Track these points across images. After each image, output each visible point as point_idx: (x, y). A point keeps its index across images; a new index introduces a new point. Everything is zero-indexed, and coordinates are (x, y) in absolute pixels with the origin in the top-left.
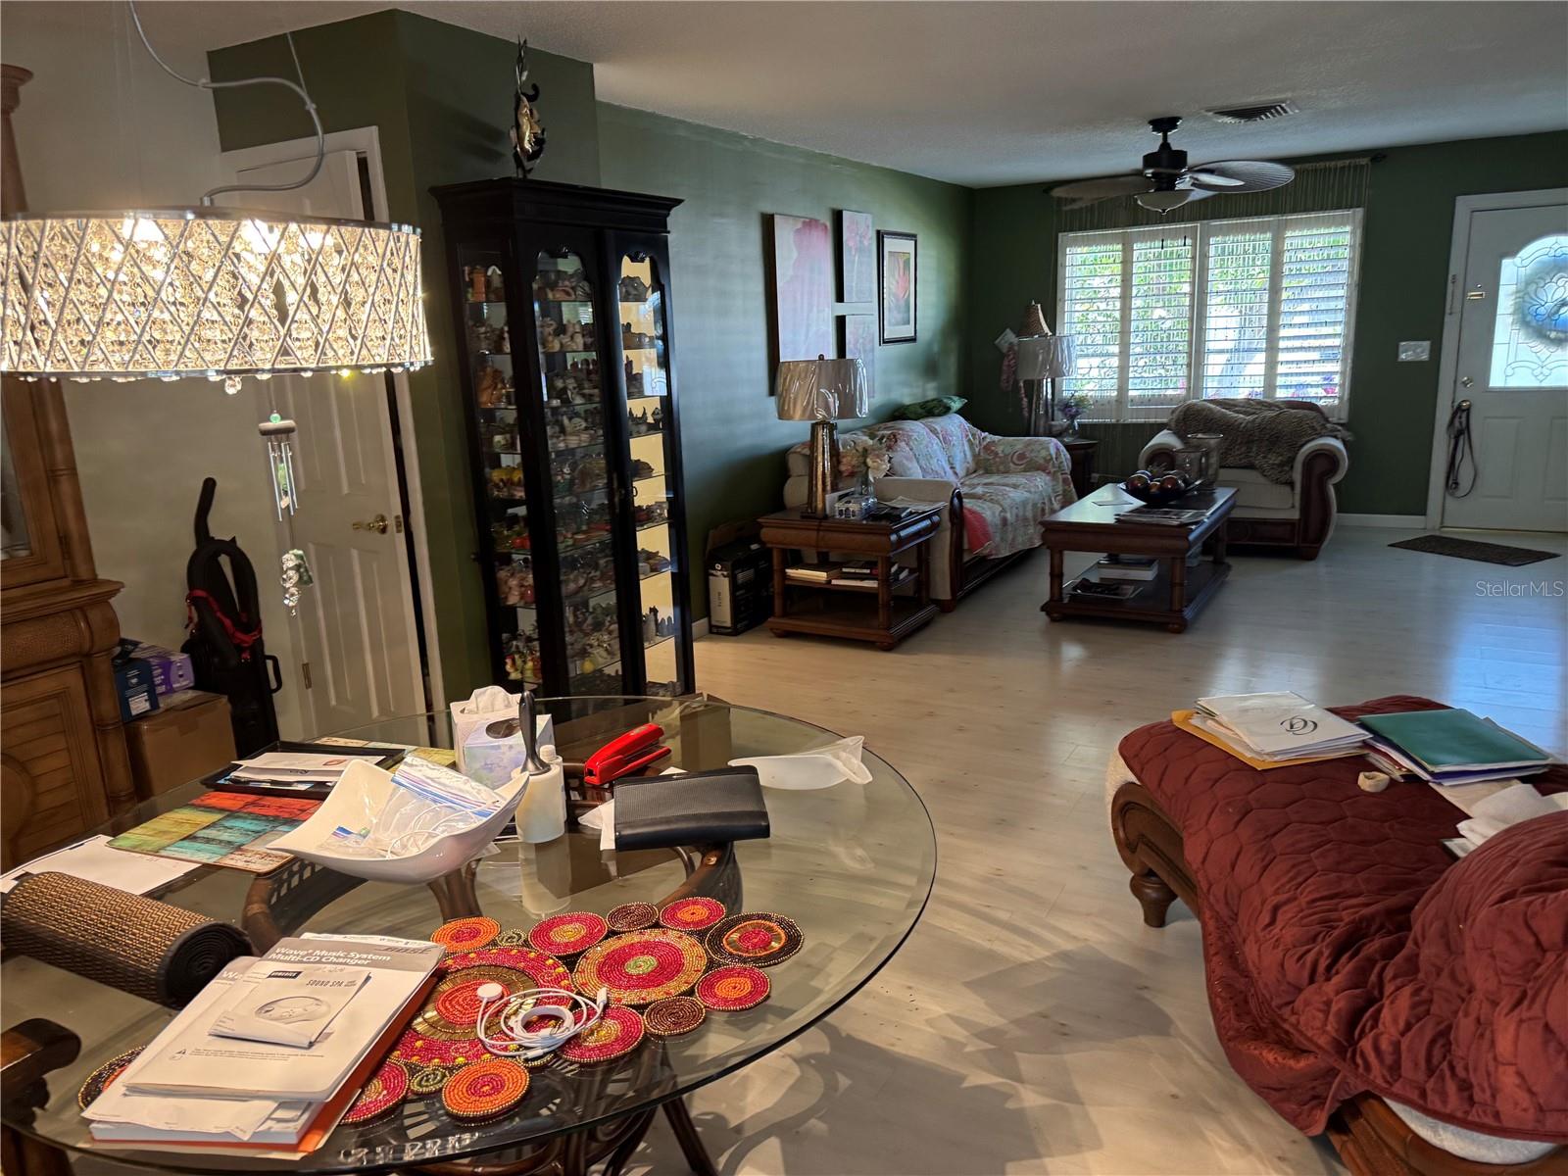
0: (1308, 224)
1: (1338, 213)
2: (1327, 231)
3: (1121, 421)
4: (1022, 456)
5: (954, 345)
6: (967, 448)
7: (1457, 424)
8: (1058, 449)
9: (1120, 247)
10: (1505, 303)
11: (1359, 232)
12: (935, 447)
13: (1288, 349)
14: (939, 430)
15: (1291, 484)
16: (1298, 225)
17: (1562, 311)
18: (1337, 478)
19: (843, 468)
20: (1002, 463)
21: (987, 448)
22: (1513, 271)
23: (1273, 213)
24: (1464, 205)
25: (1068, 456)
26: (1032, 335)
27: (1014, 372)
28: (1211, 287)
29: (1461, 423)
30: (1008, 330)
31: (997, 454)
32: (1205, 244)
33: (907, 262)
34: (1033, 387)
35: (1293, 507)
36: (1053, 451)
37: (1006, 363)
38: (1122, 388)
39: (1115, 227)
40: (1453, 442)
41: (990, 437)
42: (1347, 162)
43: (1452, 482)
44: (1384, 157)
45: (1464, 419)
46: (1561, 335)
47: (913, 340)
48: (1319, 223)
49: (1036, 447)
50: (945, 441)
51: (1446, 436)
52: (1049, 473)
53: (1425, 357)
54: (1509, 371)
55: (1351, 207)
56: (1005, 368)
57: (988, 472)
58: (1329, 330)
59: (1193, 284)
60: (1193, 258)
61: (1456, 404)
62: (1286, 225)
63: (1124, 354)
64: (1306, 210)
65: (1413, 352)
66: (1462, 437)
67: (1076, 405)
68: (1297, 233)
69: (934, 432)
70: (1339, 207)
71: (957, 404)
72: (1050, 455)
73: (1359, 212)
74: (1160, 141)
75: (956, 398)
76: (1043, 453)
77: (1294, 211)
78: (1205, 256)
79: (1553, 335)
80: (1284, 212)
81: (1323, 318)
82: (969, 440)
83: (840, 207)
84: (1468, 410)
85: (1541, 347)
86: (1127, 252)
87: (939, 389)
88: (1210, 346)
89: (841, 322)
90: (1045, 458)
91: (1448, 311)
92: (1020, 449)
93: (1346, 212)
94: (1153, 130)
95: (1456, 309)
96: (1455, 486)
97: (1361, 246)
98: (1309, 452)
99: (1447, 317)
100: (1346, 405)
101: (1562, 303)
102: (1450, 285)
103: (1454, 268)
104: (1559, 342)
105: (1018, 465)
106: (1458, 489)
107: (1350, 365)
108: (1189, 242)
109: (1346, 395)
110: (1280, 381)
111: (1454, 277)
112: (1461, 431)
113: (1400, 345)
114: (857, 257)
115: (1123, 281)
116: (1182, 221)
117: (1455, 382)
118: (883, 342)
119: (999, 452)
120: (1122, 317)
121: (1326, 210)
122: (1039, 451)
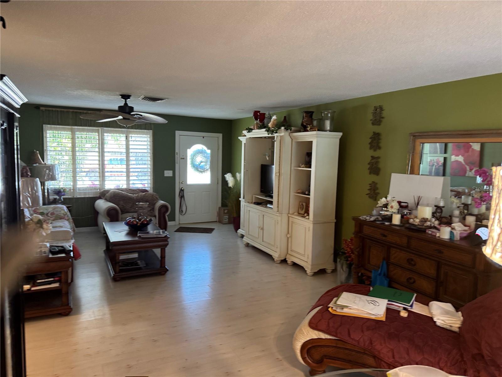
0: (137, 133)
1: (145, 131)
3: (75, 197)
4: (52, 214)
8: (67, 210)
9: (70, 133)
10: (189, 161)
11: (152, 138)
13: (133, 172)
15: (155, 216)
16: (133, 133)
17: (201, 164)
18: (168, 214)
22: (190, 153)
24: (177, 133)
25: (69, 212)
26: (35, 163)
32: (103, 135)
38: (75, 185)
39: (68, 125)
40: (180, 199)
43: (181, 211)
45: (182, 193)
46: (202, 170)
48: (140, 133)
49: (58, 210)
51: (178, 198)
52: (67, 220)
53: (171, 175)
55: (149, 130)
58: (146, 166)
59: (99, 148)
61: (180, 188)
63: (74, 172)
64: (136, 129)
65: (168, 173)
67: (64, 191)
68: (133, 135)
70: (146, 129)
72: (65, 213)
73: (151, 131)
74: (124, 102)
76: (62, 212)
79: (200, 170)
80: (128, 128)
81: (144, 162)
84: (183, 190)
85: (198, 173)
86: (74, 135)
88: (106, 170)
90: (63, 214)
91: (176, 162)
92: (51, 211)
93: (147, 131)
94: (122, 98)
95: (178, 162)
96: (182, 212)
97: (153, 141)
98: (160, 206)
99: (176, 164)
100: (152, 189)
101: (202, 162)
102: (176, 155)
103: (177, 151)
104: (201, 172)
105: (51, 217)
106: (182, 213)
107: (152, 177)
108: (97, 134)
109: (152, 186)
110: (131, 182)
111: (177, 153)
112: (182, 197)
113: (164, 172)
115: (72, 145)
116: (94, 127)
117: (179, 182)
119: (41, 212)
120: (73, 158)
121: (142, 129)
122: (60, 211)
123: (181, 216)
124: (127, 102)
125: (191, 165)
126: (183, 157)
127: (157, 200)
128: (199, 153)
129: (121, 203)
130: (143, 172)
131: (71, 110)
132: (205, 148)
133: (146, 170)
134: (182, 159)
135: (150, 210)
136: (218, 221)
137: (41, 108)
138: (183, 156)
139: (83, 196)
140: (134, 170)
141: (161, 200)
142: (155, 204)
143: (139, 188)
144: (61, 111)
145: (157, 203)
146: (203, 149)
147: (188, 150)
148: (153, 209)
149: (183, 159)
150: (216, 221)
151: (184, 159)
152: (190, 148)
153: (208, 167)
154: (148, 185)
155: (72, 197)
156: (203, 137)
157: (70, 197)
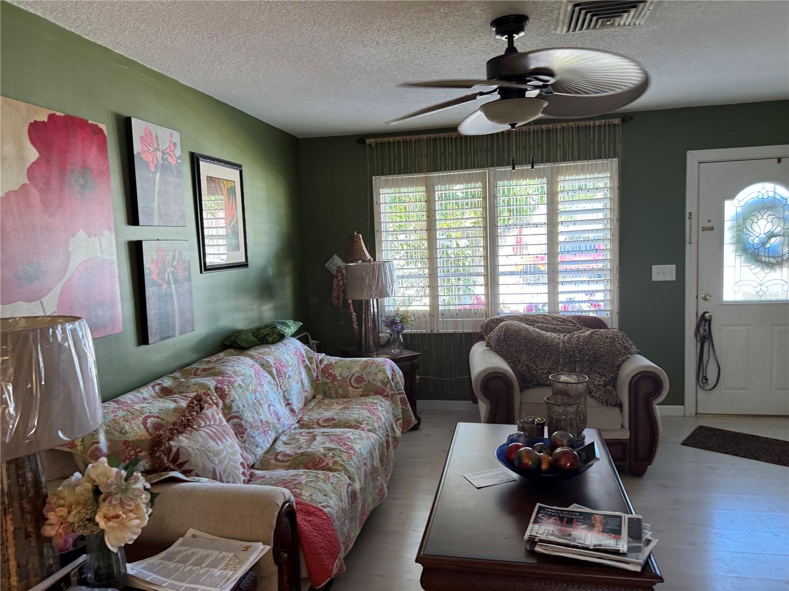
0: (576, 171)
1: (599, 161)
2: (592, 176)
4: (360, 379)
5: (287, 268)
6: (304, 375)
7: (701, 331)
8: (393, 370)
9: (424, 188)
10: (728, 236)
11: (616, 177)
12: (266, 387)
14: (272, 362)
15: (620, 406)
16: (568, 171)
17: (772, 241)
19: (49, 531)
20: (341, 386)
21: (325, 371)
22: (731, 208)
23: (548, 161)
24: (693, 157)
25: (401, 373)
26: (357, 260)
27: (344, 291)
29: (704, 330)
30: (335, 256)
31: (334, 377)
32: (493, 186)
33: (233, 189)
34: (361, 306)
35: (622, 426)
36: (389, 373)
37: (335, 282)
38: (434, 304)
39: (420, 172)
40: (699, 345)
41: (329, 359)
42: (603, 122)
43: (702, 378)
44: (632, 118)
45: (707, 328)
46: (772, 260)
47: (245, 265)
48: (583, 170)
49: (373, 369)
50: (278, 374)
51: (695, 340)
52: (386, 396)
53: (672, 278)
54: (737, 289)
55: (609, 158)
56: (334, 287)
57: (326, 395)
58: (599, 256)
60: (484, 198)
61: (700, 314)
62: (559, 172)
63: (433, 275)
64: (573, 160)
65: (663, 273)
66: (706, 341)
67: (401, 322)
68: (567, 178)
69: (265, 366)
70: (599, 157)
71: (292, 327)
72: (388, 378)
73: (615, 162)
74: (506, 46)
75: (290, 322)
76: (380, 376)
77: (565, 160)
78: (494, 197)
79: (766, 260)
80: (555, 161)
81: (594, 246)
82: (306, 367)
83: (127, 114)
84: (710, 320)
85: (758, 269)
86: (430, 192)
87: (276, 309)
88: (501, 269)
89: (136, 250)
90: (382, 381)
91: (687, 240)
92: (357, 372)
93: (605, 161)
94: (497, 33)
95: (694, 239)
96: (704, 381)
97: (619, 188)
98: (635, 373)
99: (687, 245)
100: (616, 318)
101: (772, 235)
102: (687, 220)
103: (690, 206)
104: (771, 266)
105: (356, 388)
106: (707, 383)
107: (617, 285)
108: (479, 184)
109: (616, 309)
110: (562, 298)
111: (690, 214)
112: (705, 337)
113: (651, 268)
114: (158, 174)
115: (428, 216)
116: (474, 168)
117: (697, 297)
118: (206, 269)
119: (337, 375)
120: (429, 245)
121: (590, 159)
122: (376, 374)
123: (702, 394)
124: (516, 44)
125: (733, 248)
126: (709, 225)
127: (627, 353)
128: (763, 208)
129: (524, 357)
130: (592, 270)
131: (425, 136)
133: (600, 265)
134: (704, 229)
135: (605, 385)
137: (368, 141)
138: (709, 221)
139: (451, 331)
140: (569, 267)
141: (639, 354)
142: (619, 366)
143: (580, 314)
144: (406, 142)
145: (625, 363)
146: (778, 197)
147: (728, 203)
148: (613, 382)
149: (712, 229)
151: (715, 229)
152: (732, 197)
154: (605, 305)
155: (429, 332)
156: (779, 160)
157: (424, 331)
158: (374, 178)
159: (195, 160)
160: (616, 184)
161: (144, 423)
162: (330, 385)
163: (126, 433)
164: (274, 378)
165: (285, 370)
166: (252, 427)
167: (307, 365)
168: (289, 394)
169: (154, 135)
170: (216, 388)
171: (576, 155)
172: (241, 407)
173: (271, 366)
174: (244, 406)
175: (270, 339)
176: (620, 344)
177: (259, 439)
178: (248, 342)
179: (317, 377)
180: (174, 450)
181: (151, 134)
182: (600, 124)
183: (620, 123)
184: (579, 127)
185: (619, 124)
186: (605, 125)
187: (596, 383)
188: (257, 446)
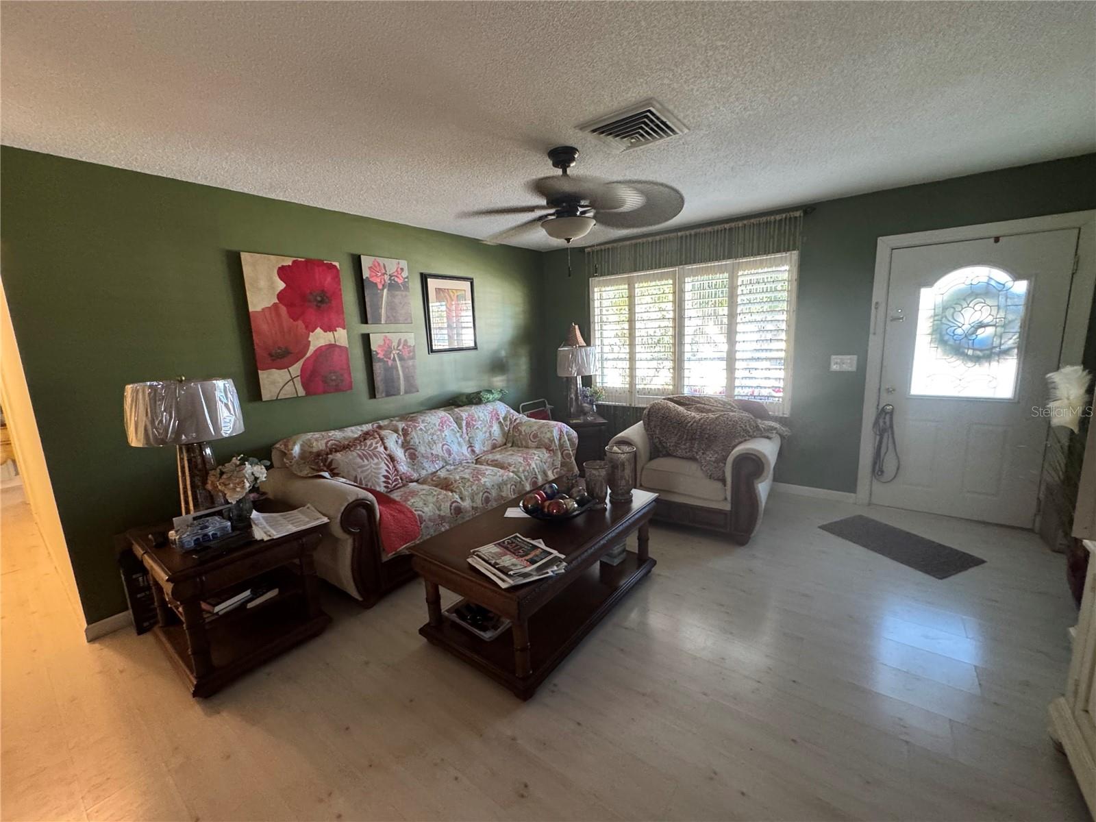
0: (755, 265)
1: (778, 255)
2: (770, 270)
3: (632, 405)
4: (535, 436)
6: (496, 429)
7: (881, 421)
8: (561, 432)
9: (626, 286)
10: (924, 325)
11: (795, 270)
13: (744, 359)
14: (466, 416)
15: (724, 481)
16: (747, 266)
17: (980, 331)
20: (522, 440)
21: (515, 427)
22: (930, 298)
23: (729, 258)
24: (885, 243)
25: (575, 436)
28: (687, 313)
29: (885, 423)
31: (521, 432)
32: (682, 283)
35: (726, 499)
36: (556, 434)
38: (632, 383)
39: (624, 272)
40: (878, 437)
41: (522, 419)
42: (784, 216)
43: (877, 469)
44: (815, 209)
45: (887, 420)
46: (978, 353)
47: (474, 349)
48: (762, 264)
49: (545, 430)
51: (873, 433)
52: (551, 450)
53: (853, 368)
54: (929, 382)
55: (788, 251)
57: (514, 445)
58: (774, 346)
60: (674, 293)
61: (880, 407)
62: (739, 266)
63: (632, 359)
64: (753, 255)
65: (843, 363)
66: (886, 435)
68: (746, 272)
69: (458, 421)
70: (779, 251)
72: (553, 436)
73: (795, 254)
75: (496, 391)
76: (549, 435)
77: (745, 256)
78: (682, 291)
79: (970, 352)
80: (736, 257)
81: (769, 336)
83: (358, 253)
84: (891, 413)
85: (959, 362)
86: (631, 290)
90: (549, 439)
91: (872, 330)
92: (535, 430)
93: (782, 255)
95: (880, 330)
96: (880, 473)
97: (797, 280)
98: (738, 454)
99: (871, 336)
100: (788, 404)
101: (982, 325)
102: (874, 310)
104: (977, 359)
105: (533, 442)
106: (883, 475)
107: (790, 373)
108: (671, 281)
109: (788, 396)
110: (737, 383)
111: (877, 303)
112: (885, 429)
113: (830, 359)
114: (385, 290)
115: (629, 310)
116: (666, 267)
117: (879, 389)
118: (431, 352)
119: (523, 431)
120: (630, 334)
121: (769, 253)
122: (546, 433)
123: (877, 487)
125: (928, 339)
126: (900, 315)
127: (747, 436)
128: (970, 296)
132: (1000, 276)
134: (895, 319)
135: (717, 461)
136: (1037, 529)
137: (587, 250)
138: (901, 311)
140: (747, 355)
142: (732, 446)
145: (740, 444)
146: (993, 283)
147: (924, 291)
148: (723, 459)
149: (902, 319)
150: (1030, 526)
151: (906, 319)
153: (1011, 340)
155: (628, 405)
156: (997, 240)
157: (624, 404)
158: (590, 279)
159: (424, 278)
160: (795, 276)
161: (327, 443)
162: (518, 437)
163: (312, 447)
164: (460, 428)
165: (474, 423)
166: (423, 456)
167: (500, 422)
168: (473, 440)
169: (382, 265)
170: (403, 429)
171: (755, 250)
172: (417, 443)
173: (463, 420)
174: (419, 443)
175: (474, 401)
176: (741, 427)
177: (426, 465)
178: (462, 402)
179: (509, 431)
180: (329, 460)
181: (379, 264)
182: (780, 218)
183: (802, 215)
184: (760, 224)
185: (800, 217)
186: (786, 218)
187: (708, 458)
188: (423, 469)
